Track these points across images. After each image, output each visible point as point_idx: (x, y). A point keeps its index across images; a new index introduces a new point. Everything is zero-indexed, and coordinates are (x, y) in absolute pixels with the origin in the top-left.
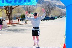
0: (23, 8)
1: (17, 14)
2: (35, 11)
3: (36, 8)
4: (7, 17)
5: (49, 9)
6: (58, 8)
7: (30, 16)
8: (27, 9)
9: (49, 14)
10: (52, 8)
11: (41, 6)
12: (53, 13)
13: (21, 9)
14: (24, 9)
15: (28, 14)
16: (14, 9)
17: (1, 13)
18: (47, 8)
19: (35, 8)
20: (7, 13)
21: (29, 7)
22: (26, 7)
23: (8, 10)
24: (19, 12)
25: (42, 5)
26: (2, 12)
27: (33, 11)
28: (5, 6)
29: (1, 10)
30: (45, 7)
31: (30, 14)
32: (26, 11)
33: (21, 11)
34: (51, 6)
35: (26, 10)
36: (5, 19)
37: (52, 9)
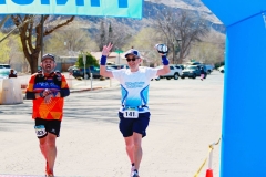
2: (132, 44)
3: (136, 34)
4: (25, 65)
5: (184, 39)
6: (218, 34)
8: (102, 36)
9: (181, 56)
10: (195, 33)
11: (154, 26)
12: (198, 52)
13: (82, 35)
14: (92, 37)
17: (6, 48)
18: (177, 32)
19: (133, 31)
20: (25, 49)
21: (110, 30)
22: (98, 26)
23: (29, 38)
25: (156, 23)
30: (169, 29)
31: (112, 54)
32: (97, 42)
34: (192, 25)
35: (99, 37)
36: (20, 70)
37: (194, 36)
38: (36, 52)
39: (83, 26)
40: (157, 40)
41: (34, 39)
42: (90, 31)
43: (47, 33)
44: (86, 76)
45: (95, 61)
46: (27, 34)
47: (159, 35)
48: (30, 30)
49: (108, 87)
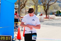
0: (58, 5)
1: (53, 10)
16: (51, 5)
24: (55, 8)
26: (41, 8)
29: (40, 6)
33: (57, 7)
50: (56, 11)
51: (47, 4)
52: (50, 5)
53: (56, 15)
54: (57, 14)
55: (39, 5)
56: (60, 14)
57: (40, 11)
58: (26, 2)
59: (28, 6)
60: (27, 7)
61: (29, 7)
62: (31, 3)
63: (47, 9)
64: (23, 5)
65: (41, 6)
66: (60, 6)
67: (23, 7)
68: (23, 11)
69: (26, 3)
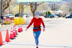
0: (48, 5)
1: (42, 11)
2: (60, 9)
3: (61, 6)
4: (31, 14)
7: (55, 13)
8: (52, 6)
11: (66, 4)
13: (47, 6)
15: (53, 11)
17: (26, 9)
20: (32, 10)
21: (54, 5)
22: (51, 4)
23: (33, 7)
24: (44, 9)
25: (67, 3)
27: (58, 8)
28: (30, 3)
30: (70, 5)
31: (55, 11)
32: (51, 8)
33: (46, 8)
36: (30, 15)
38: (34, 10)
39: (47, 3)
40: (67, 8)
41: (34, 7)
42: (49, 5)
43: (38, 5)
44: (48, 17)
45: (50, 13)
46: (32, 5)
47: (68, 6)
48: (33, 4)
49: (54, 20)
50: (45, 11)
51: (34, 4)
52: (39, 5)
53: (46, 17)
54: (47, 15)
55: (26, 5)
56: (49, 15)
57: (27, 12)
58: (10, 1)
59: (12, 5)
60: (11, 7)
61: (14, 7)
62: (16, 3)
63: (34, 9)
64: (6, 5)
65: (28, 6)
66: (50, 6)
67: (6, 7)
68: (7, 12)
69: (10, 3)
